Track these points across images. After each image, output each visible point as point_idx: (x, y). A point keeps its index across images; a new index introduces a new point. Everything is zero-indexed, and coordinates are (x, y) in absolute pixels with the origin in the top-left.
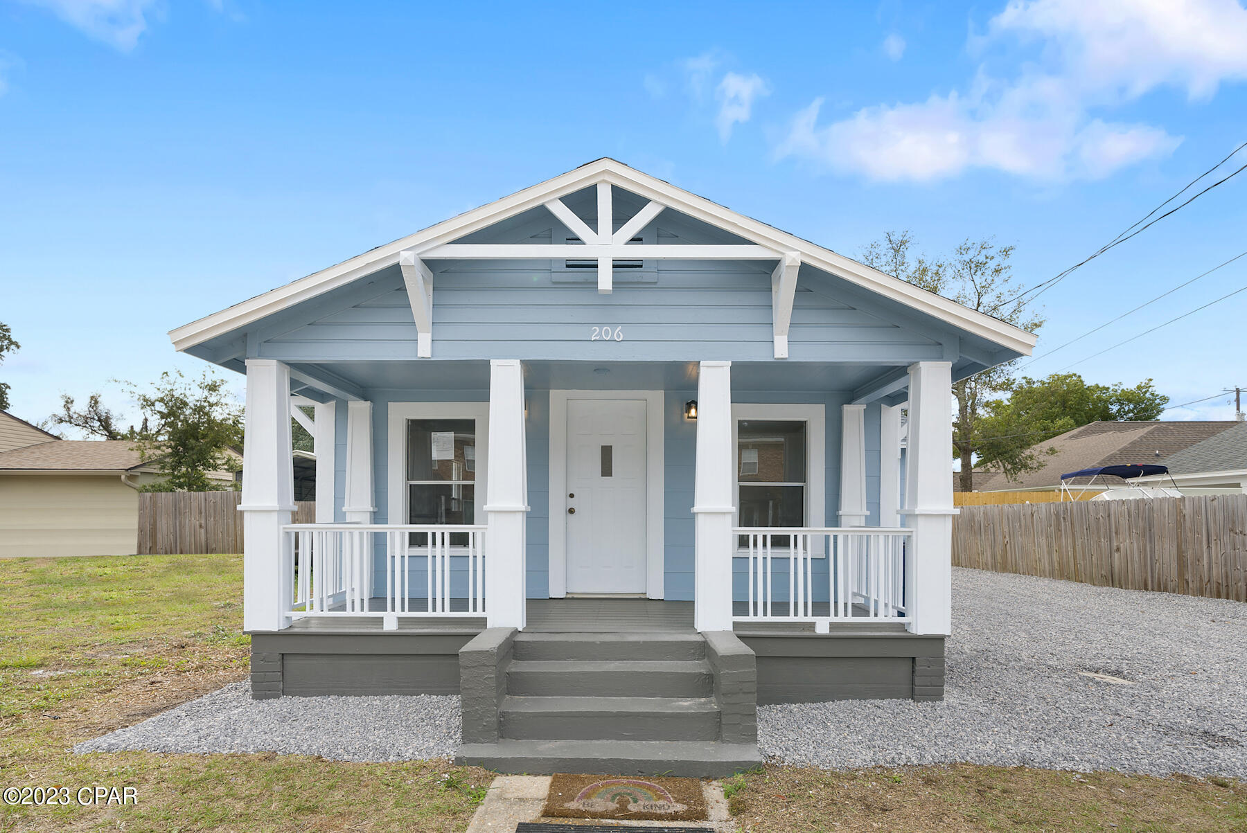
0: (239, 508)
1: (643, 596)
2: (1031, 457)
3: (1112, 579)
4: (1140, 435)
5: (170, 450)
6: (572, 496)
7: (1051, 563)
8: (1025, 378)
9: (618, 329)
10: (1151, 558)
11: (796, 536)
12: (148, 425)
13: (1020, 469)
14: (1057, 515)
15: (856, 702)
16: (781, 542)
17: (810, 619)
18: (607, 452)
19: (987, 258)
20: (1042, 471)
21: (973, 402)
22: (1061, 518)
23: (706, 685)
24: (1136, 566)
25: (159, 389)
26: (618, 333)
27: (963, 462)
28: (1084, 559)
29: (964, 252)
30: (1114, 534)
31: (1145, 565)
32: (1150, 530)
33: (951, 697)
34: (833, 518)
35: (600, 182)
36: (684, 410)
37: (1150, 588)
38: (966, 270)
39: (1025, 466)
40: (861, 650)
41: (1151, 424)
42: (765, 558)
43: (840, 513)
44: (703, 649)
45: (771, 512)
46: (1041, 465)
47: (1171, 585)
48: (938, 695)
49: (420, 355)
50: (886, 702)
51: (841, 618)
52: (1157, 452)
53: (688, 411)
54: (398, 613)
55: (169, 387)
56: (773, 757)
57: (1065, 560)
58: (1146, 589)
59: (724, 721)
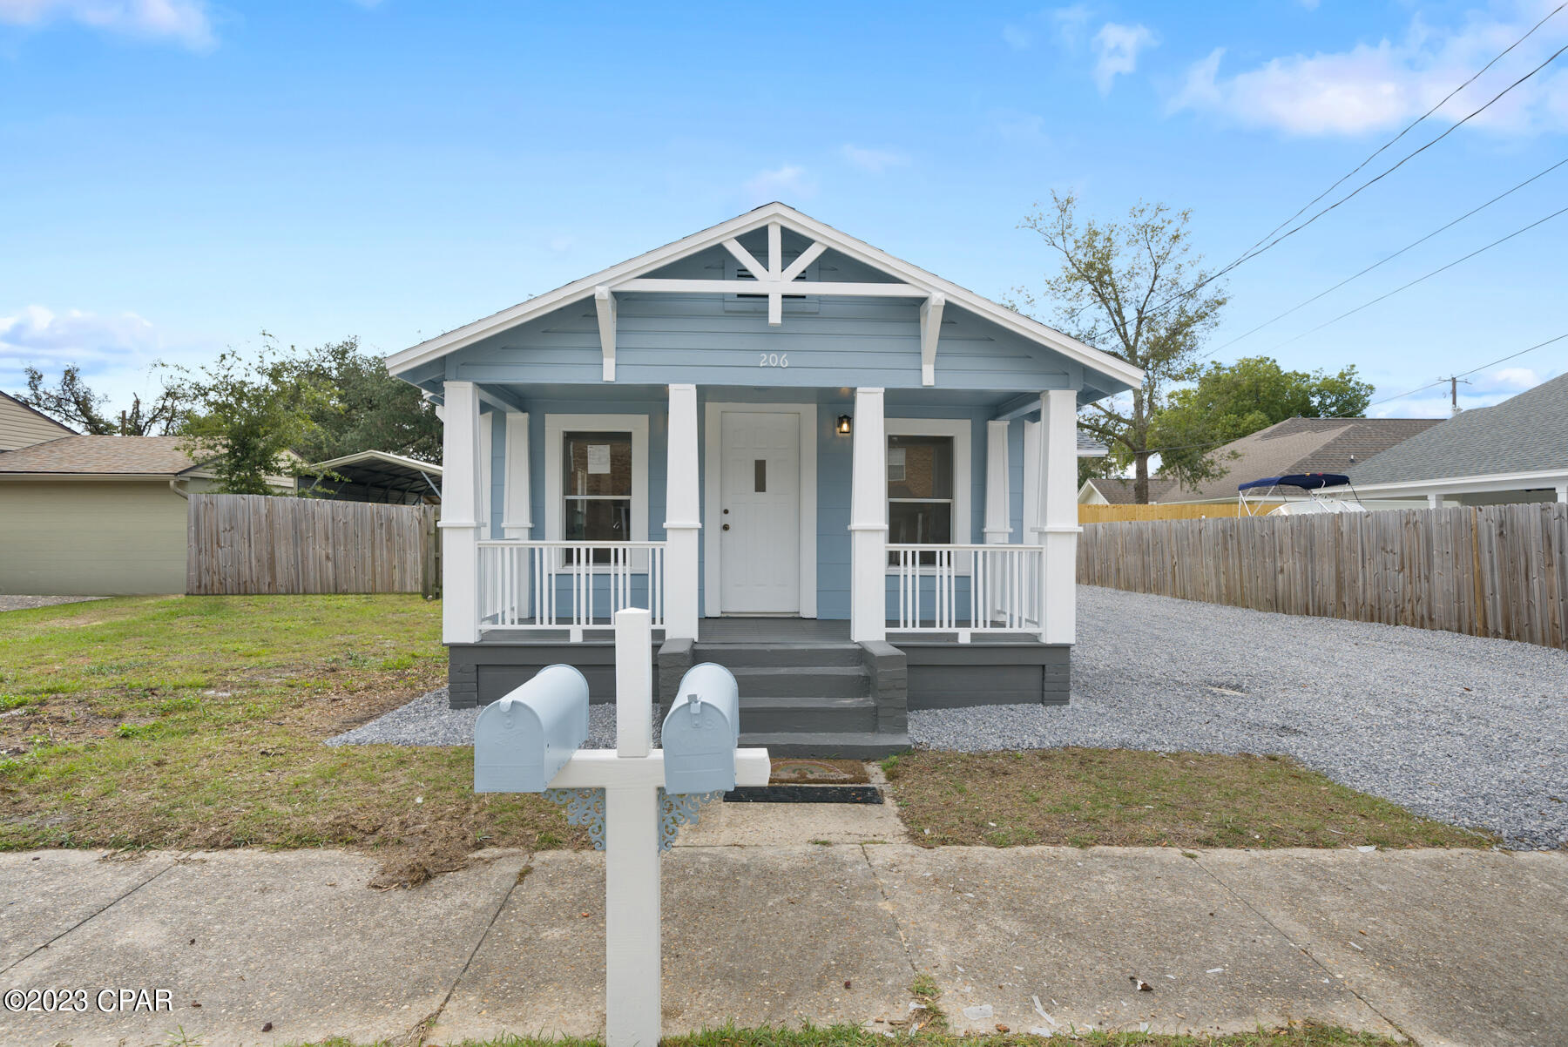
0: (439, 524)
1: (796, 616)
2: (1212, 463)
3: (1277, 604)
4: (1335, 436)
5: (226, 451)
6: (726, 512)
7: (1218, 586)
8: (1213, 362)
9: (783, 357)
10: (1312, 580)
11: (941, 552)
12: (140, 409)
13: (1200, 477)
14: (1224, 532)
15: (994, 707)
16: (928, 559)
17: (953, 630)
18: (760, 466)
19: (1164, 221)
20: (1226, 478)
21: (1150, 395)
22: (1228, 536)
23: (864, 686)
24: (1299, 588)
25: (210, 374)
26: (783, 360)
27: (1138, 467)
28: (1250, 582)
29: (1138, 214)
30: (1278, 554)
31: (1307, 587)
32: (1311, 549)
33: (1076, 702)
34: (979, 536)
35: (771, 223)
36: (836, 425)
37: (1311, 614)
38: (1141, 236)
39: (1206, 474)
40: (997, 659)
41: (1352, 422)
42: (914, 576)
43: (985, 530)
44: (862, 655)
45: (920, 527)
46: (1223, 472)
47: (1330, 609)
48: (1064, 700)
49: (605, 379)
50: (1019, 706)
51: (981, 630)
52: (1352, 457)
53: (840, 425)
54: (584, 626)
55: (225, 372)
56: (921, 744)
57: (1232, 583)
58: (1308, 614)
59: (880, 714)
